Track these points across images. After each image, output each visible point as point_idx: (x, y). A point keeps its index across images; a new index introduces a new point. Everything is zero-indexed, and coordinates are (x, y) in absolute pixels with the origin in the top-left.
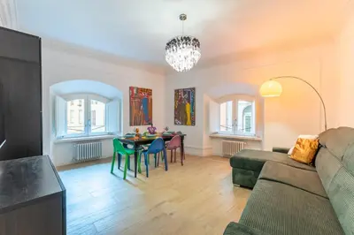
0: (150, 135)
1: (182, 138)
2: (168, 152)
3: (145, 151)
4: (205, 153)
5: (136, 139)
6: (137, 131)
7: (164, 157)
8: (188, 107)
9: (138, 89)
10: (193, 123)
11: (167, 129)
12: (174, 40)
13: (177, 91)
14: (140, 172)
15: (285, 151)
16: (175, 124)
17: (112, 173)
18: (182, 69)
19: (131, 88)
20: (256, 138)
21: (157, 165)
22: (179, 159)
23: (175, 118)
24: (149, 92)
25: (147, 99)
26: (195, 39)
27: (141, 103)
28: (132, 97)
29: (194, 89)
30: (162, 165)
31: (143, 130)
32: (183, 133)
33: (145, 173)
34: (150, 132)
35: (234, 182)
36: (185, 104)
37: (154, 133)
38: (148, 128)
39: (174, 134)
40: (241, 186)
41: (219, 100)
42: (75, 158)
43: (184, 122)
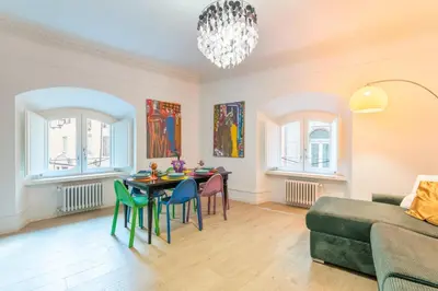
0: (174, 173)
1: (225, 177)
2: (204, 200)
3: (167, 199)
4: (259, 200)
5: (152, 180)
6: (154, 167)
7: (198, 207)
8: (234, 130)
9: (159, 103)
10: (241, 153)
11: (201, 164)
12: (212, 8)
13: (218, 107)
14: (158, 234)
15: (395, 202)
16: (215, 155)
17: (113, 234)
18: (226, 63)
19: (149, 102)
20: (337, 178)
21: (185, 220)
22: (220, 209)
23: (215, 147)
24: (176, 108)
25: (174, 119)
26: (249, 7)
27: (164, 124)
28: (149, 115)
29: (243, 103)
30: (193, 220)
31: (164, 165)
32: (227, 170)
33: (165, 235)
34: (175, 168)
35: (313, 255)
36: (228, 126)
37: (181, 170)
38: (173, 163)
39: (211, 170)
40: (326, 263)
41: (280, 120)
42: (59, 208)
43: (228, 153)
